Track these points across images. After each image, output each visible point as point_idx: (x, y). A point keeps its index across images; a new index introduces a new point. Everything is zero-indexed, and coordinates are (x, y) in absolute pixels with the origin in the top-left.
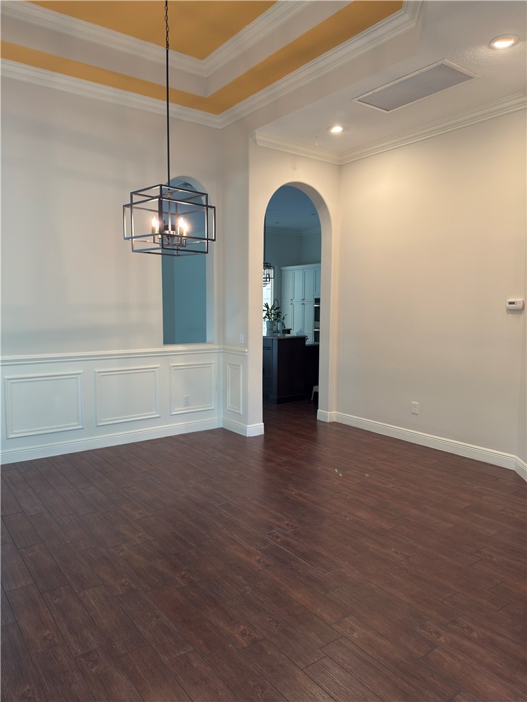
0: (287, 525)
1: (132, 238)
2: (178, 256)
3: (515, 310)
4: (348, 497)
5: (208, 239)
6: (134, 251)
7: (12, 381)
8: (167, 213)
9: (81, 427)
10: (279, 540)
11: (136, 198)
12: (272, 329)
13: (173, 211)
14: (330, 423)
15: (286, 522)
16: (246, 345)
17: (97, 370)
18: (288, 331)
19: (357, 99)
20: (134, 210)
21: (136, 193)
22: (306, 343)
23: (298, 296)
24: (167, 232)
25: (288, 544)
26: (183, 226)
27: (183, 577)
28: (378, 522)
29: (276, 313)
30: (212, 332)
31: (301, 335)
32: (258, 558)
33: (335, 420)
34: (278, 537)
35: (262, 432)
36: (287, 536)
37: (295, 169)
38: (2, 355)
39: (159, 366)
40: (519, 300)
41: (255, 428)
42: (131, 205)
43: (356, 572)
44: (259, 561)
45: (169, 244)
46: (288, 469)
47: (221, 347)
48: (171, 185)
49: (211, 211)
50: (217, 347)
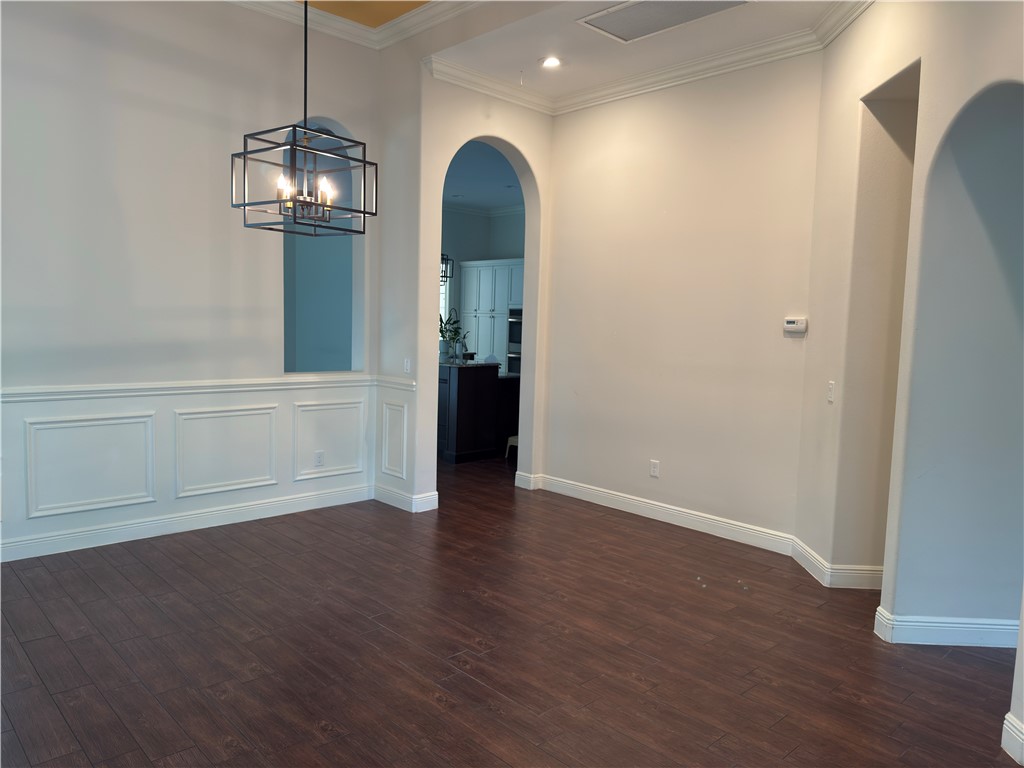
0: (480, 643)
1: (245, 205)
2: (316, 235)
3: (796, 333)
4: (566, 599)
5: (364, 213)
6: (246, 226)
7: (38, 426)
8: (302, 170)
9: (151, 499)
10: (468, 667)
11: (253, 145)
12: (447, 353)
13: (310, 166)
14: (534, 491)
15: (477, 640)
16: (414, 375)
17: (178, 411)
18: (471, 356)
19: (584, 19)
20: (249, 162)
21: (252, 136)
22: (499, 375)
23: (485, 305)
24: (301, 198)
25: (481, 673)
26: (327, 190)
27: (324, 729)
28: (610, 634)
29: (453, 330)
30: (360, 355)
31: (490, 362)
32: (437, 695)
33: (541, 487)
34: (466, 662)
35: (435, 505)
36: (479, 659)
37: (488, 117)
38: (3, 386)
39: (276, 405)
40: (801, 317)
41: (425, 499)
42: (244, 154)
43: (584, 710)
44: (439, 700)
45: (303, 217)
46: (476, 560)
47: (375, 377)
48: (308, 126)
49: (370, 170)
50: (368, 377)
